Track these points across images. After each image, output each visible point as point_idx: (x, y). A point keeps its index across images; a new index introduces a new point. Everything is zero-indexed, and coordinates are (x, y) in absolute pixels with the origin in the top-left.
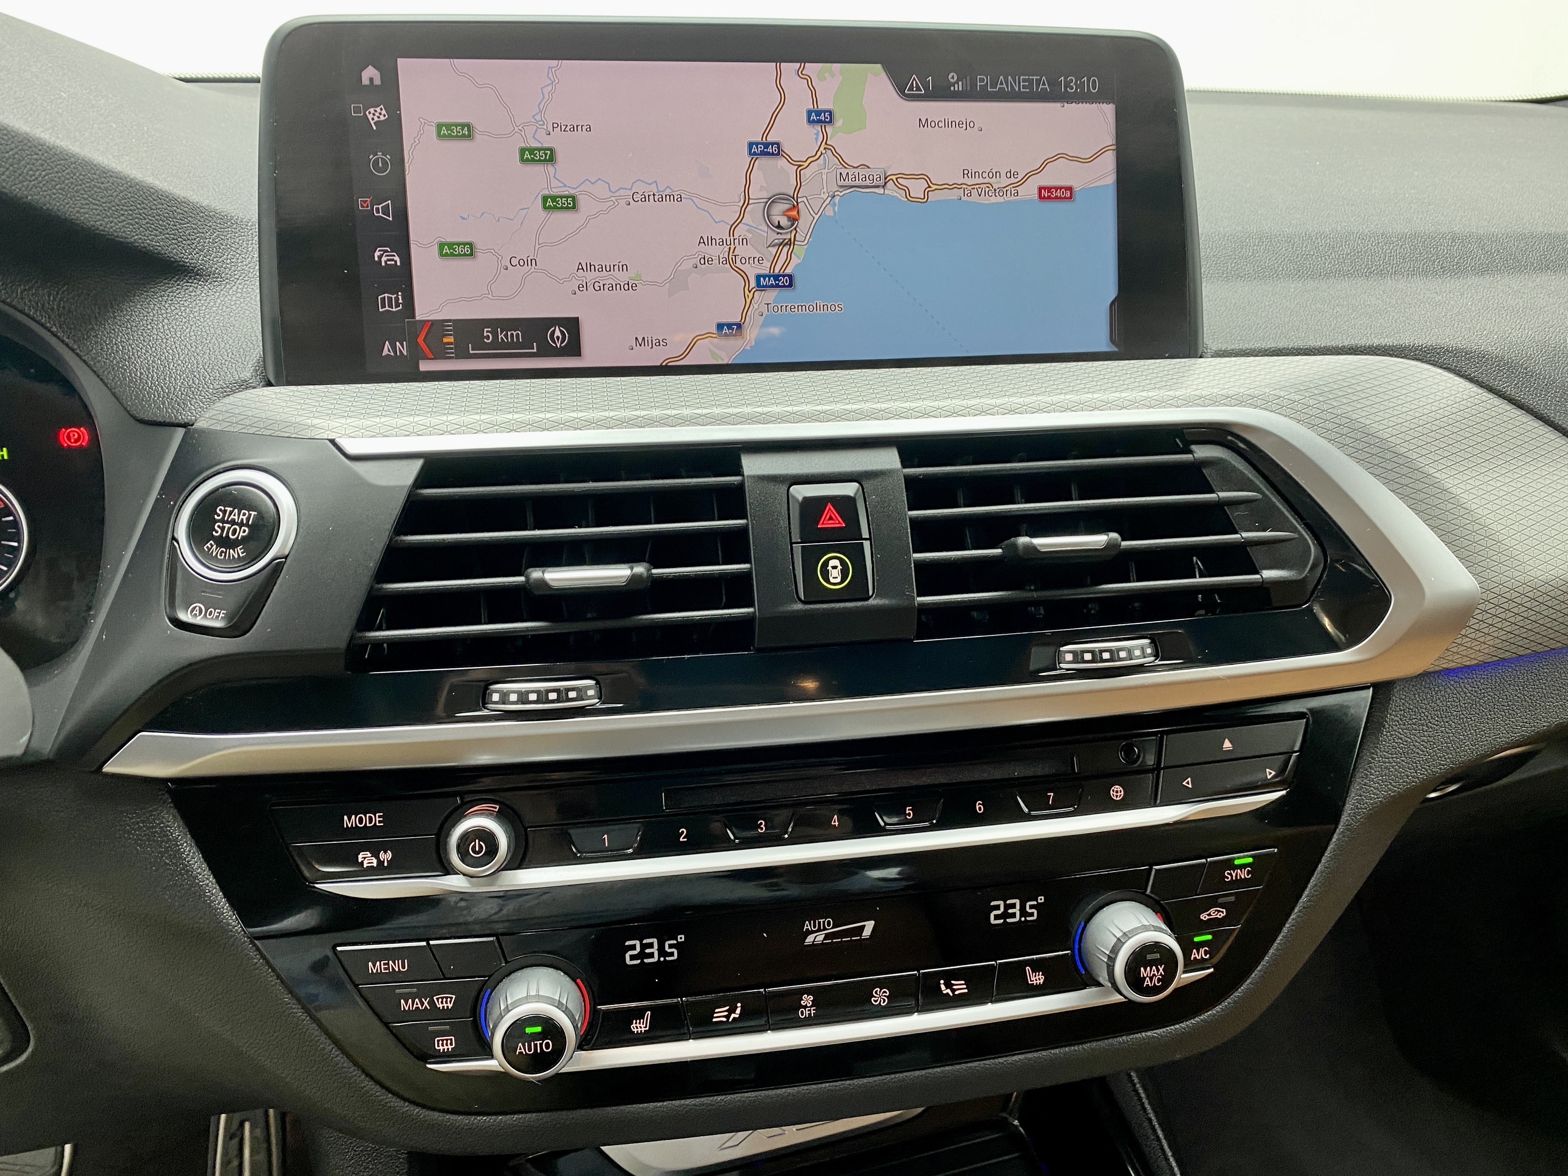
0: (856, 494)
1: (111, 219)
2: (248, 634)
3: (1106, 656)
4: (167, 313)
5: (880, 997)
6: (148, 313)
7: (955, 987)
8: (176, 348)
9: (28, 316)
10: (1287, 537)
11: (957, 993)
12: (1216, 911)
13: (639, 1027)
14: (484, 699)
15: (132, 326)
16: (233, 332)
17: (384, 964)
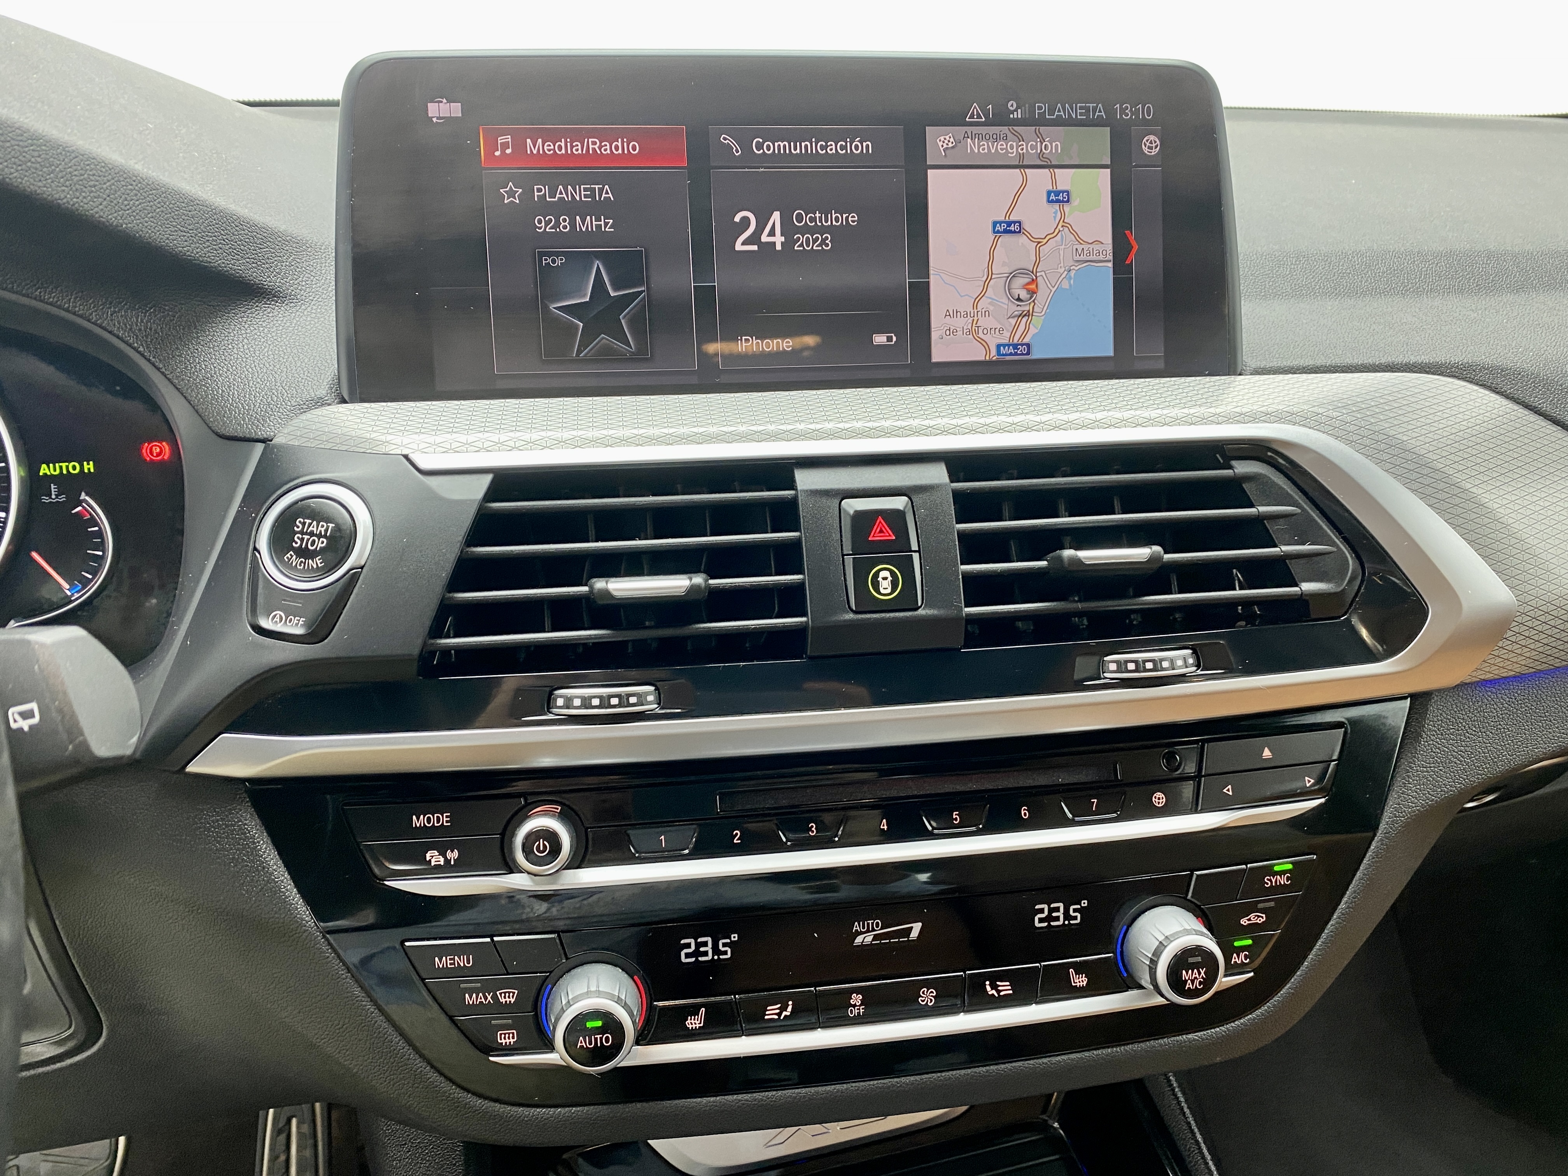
0: (905, 507)
1: (198, 245)
2: (326, 641)
3: (1149, 665)
4: (246, 333)
5: (927, 997)
6: (229, 333)
7: (1000, 988)
8: (255, 366)
9: (118, 337)
10: (1327, 550)
11: (1002, 993)
12: (1256, 916)
13: (694, 1023)
14: (548, 704)
15: (214, 346)
16: (309, 351)
17: (450, 959)
